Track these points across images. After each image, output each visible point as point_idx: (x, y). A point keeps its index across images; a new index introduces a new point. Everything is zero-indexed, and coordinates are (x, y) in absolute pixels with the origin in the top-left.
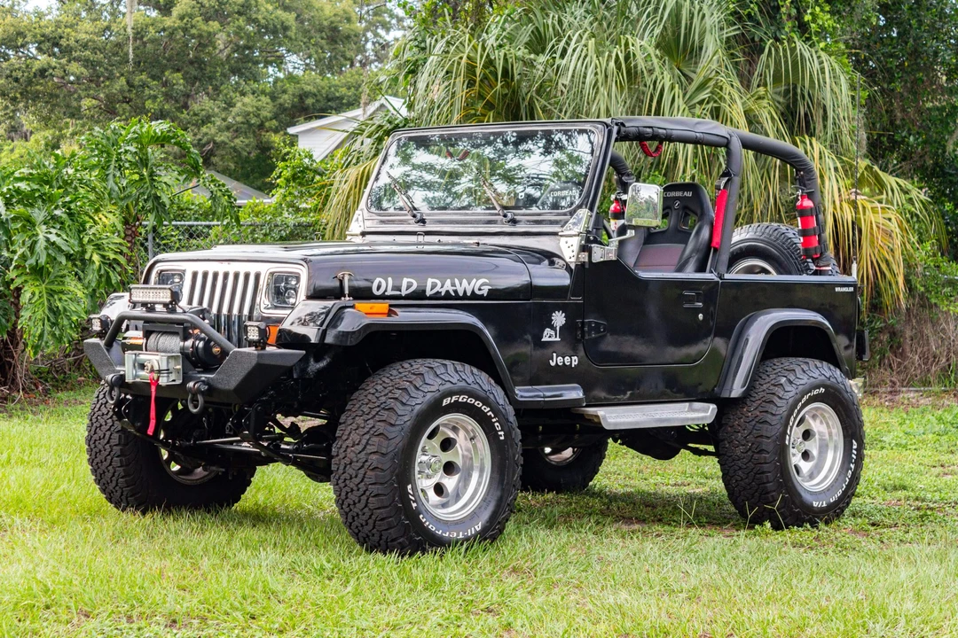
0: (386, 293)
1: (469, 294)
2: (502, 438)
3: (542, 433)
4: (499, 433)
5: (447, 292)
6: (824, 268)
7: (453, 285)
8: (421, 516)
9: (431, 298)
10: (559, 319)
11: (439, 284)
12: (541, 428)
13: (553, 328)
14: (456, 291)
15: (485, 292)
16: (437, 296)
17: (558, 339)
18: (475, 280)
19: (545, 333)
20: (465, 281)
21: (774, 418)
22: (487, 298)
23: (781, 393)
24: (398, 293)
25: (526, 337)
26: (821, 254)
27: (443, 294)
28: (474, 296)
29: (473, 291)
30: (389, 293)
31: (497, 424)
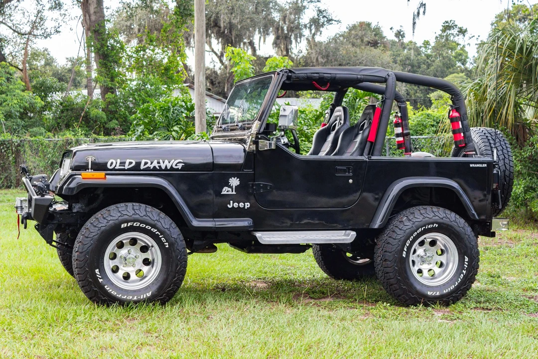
0: (116, 168)
1: (169, 168)
2: (167, 246)
3: (254, 245)
4: (165, 244)
5: (155, 167)
6: (468, 153)
7: (159, 163)
8: (106, 287)
9: (144, 170)
10: (235, 182)
11: (149, 163)
12: (253, 242)
13: (230, 186)
14: (160, 167)
15: (180, 166)
16: (148, 169)
17: (234, 193)
18: (173, 160)
19: (224, 189)
20: (166, 162)
21: (394, 241)
22: (181, 170)
23: (401, 226)
24: (123, 167)
25: (209, 191)
26: (466, 144)
27: (151, 168)
28: (172, 169)
29: (172, 167)
30: (117, 167)
31: (162, 239)
